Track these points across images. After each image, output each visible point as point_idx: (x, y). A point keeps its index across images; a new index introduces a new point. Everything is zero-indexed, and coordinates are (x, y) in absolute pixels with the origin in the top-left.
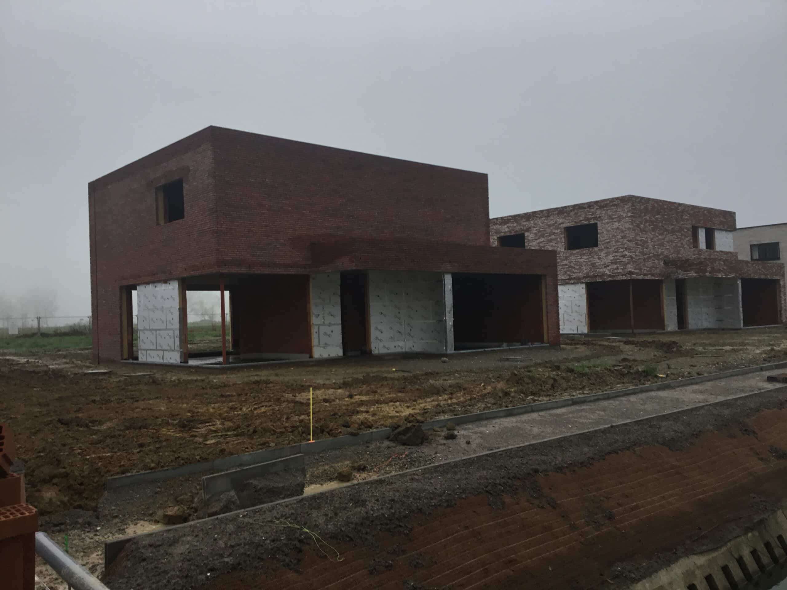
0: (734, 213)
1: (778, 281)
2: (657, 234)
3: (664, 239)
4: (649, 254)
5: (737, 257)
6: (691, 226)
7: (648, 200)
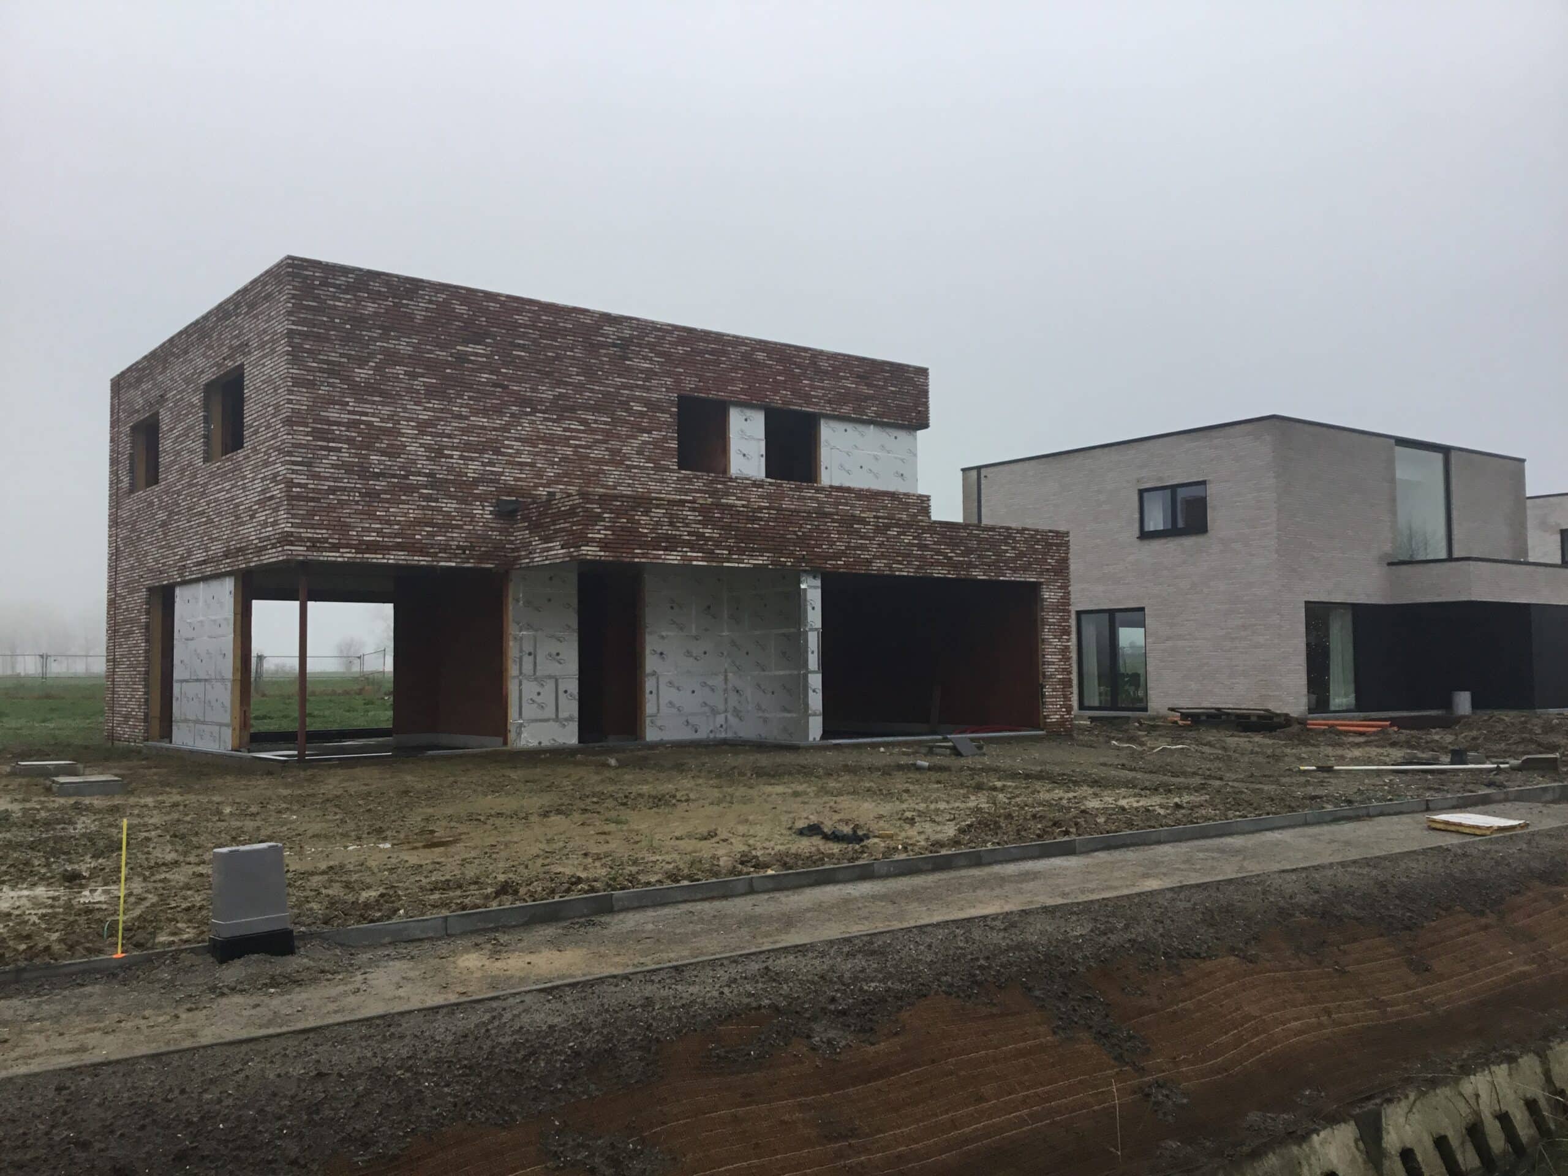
0: (923, 372)
1: (1034, 589)
2: (465, 411)
3: (505, 429)
4: (406, 477)
5: (926, 511)
6: (674, 396)
7: (413, 287)
